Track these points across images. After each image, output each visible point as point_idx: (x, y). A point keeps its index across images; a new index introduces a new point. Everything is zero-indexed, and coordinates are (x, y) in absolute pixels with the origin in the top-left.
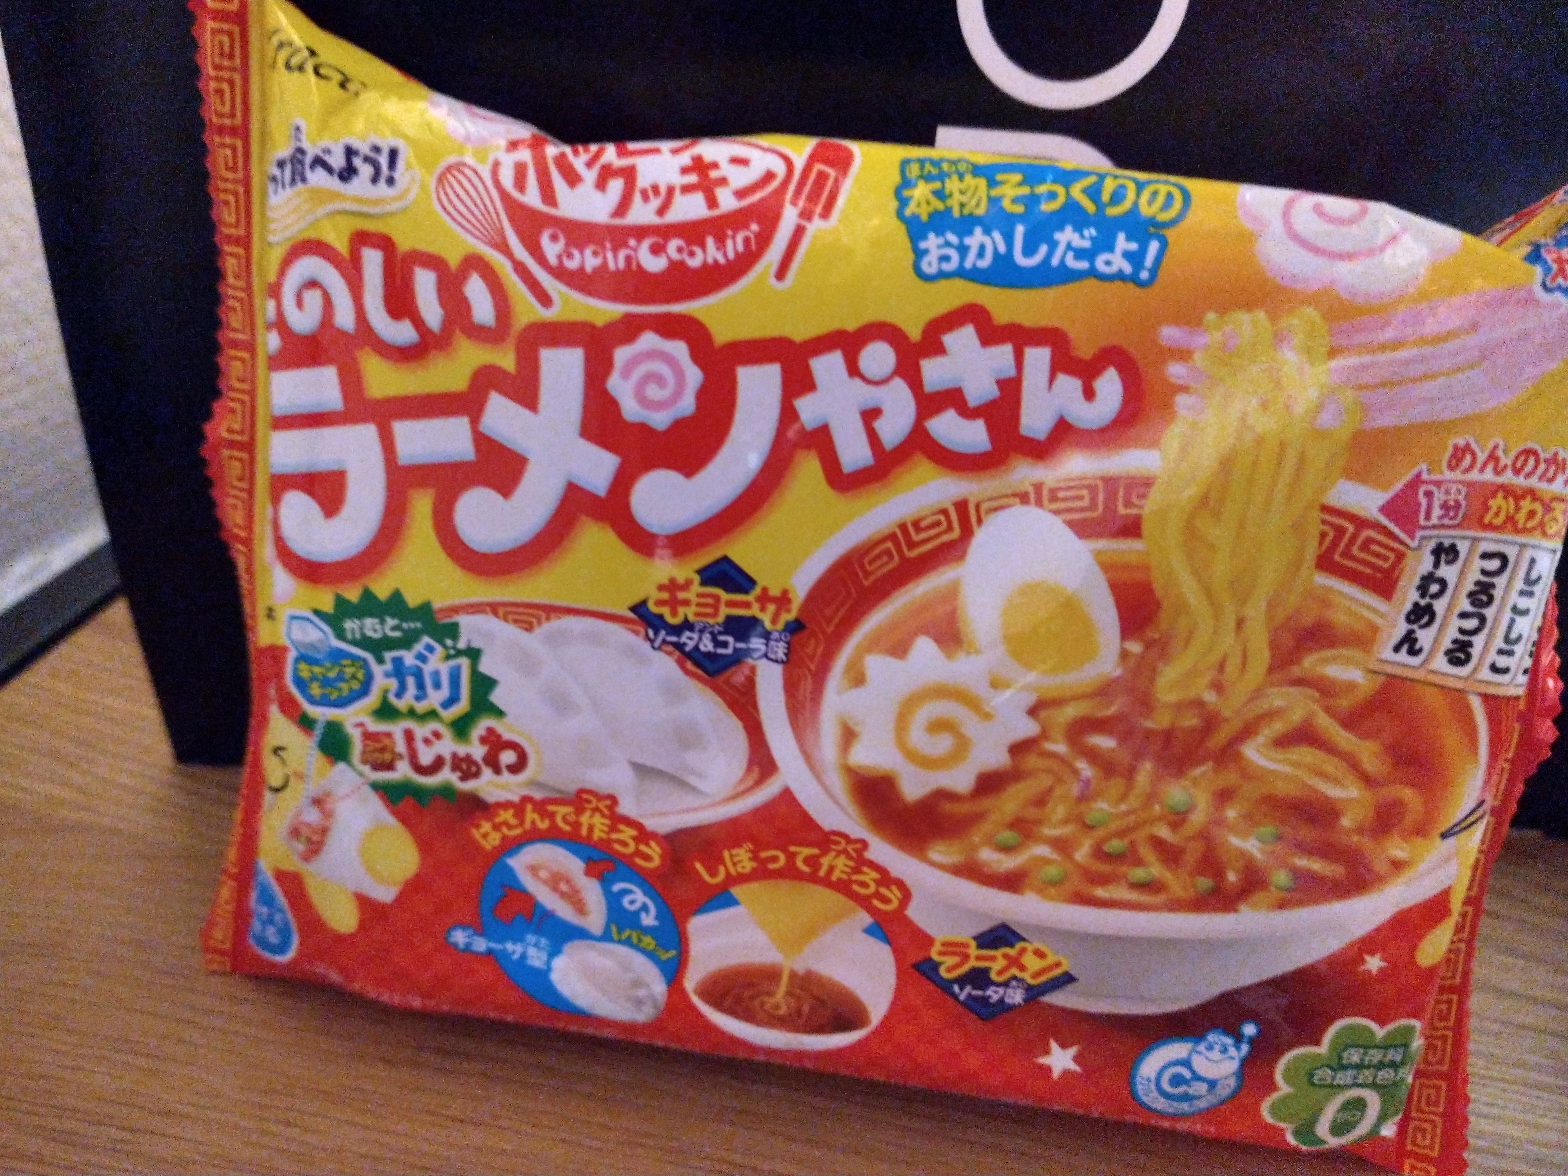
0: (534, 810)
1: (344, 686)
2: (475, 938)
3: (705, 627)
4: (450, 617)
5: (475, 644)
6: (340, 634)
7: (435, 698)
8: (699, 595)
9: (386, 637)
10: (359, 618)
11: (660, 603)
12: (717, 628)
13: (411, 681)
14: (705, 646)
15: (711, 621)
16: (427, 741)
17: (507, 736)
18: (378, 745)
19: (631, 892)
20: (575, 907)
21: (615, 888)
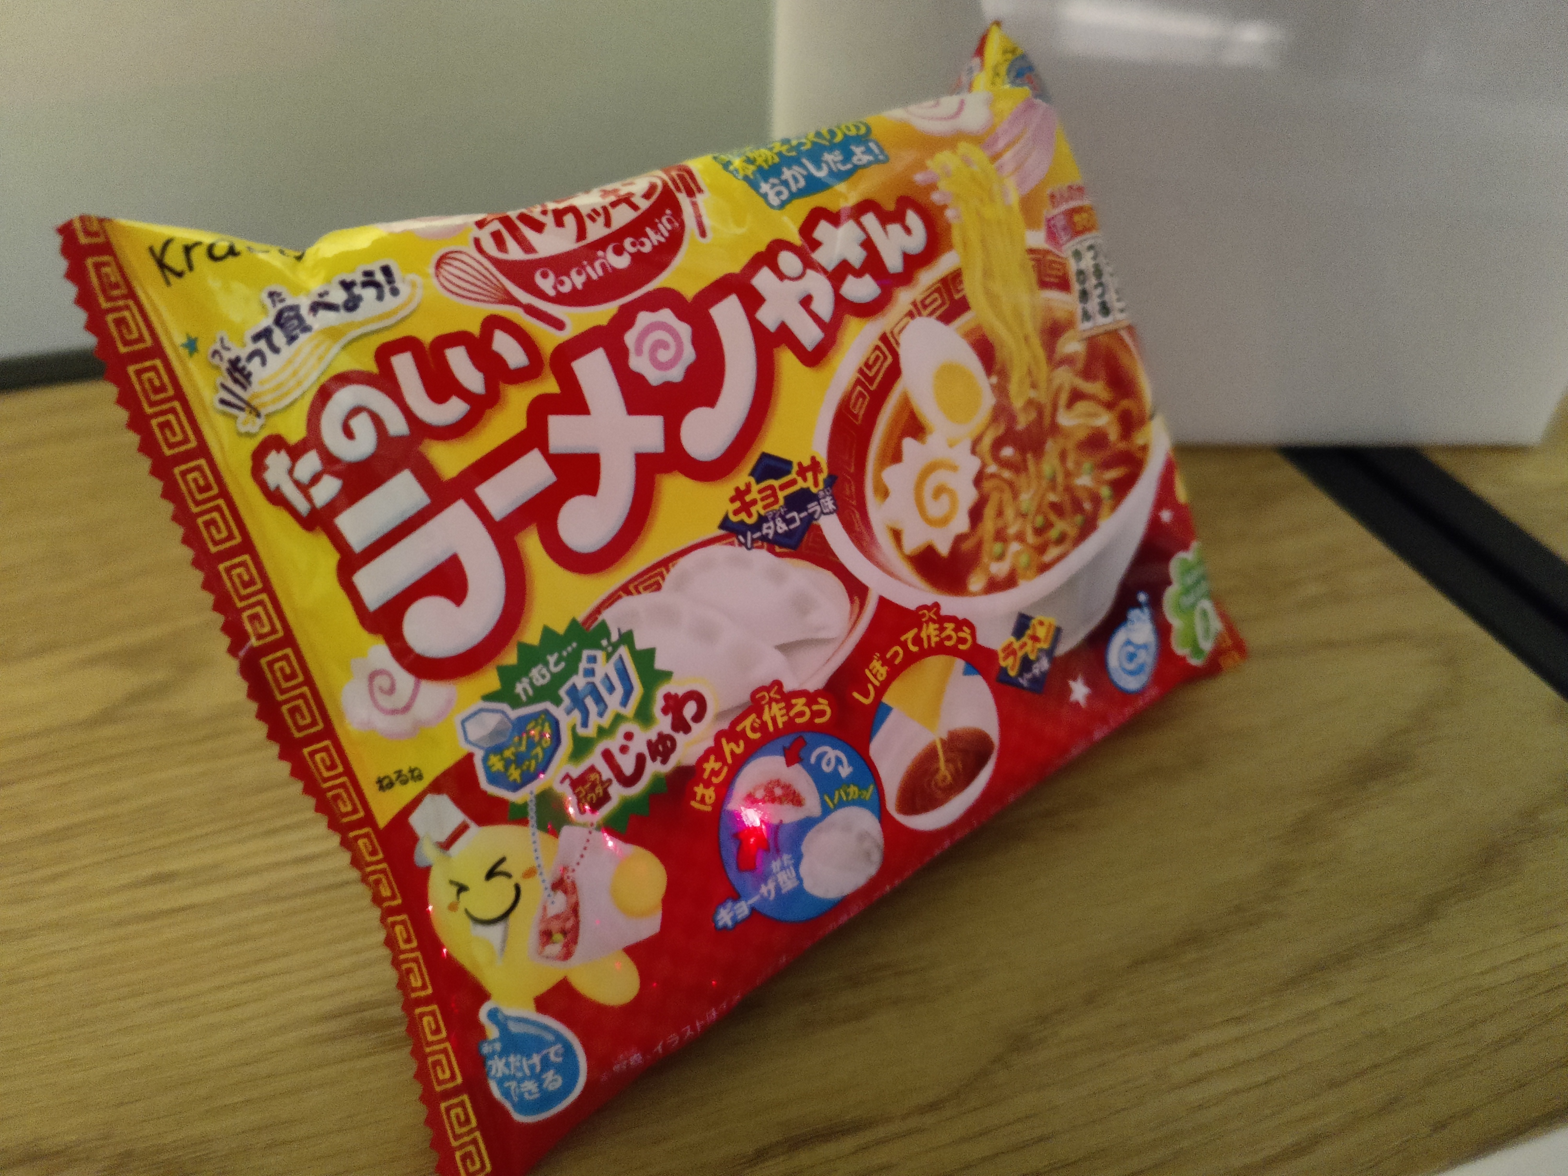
2: (736, 907)
5: (624, 630)
7: (613, 701)
8: (760, 492)
10: (526, 675)
11: (737, 512)
12: (783, 510)
13: (589, 702)
14: (781, 528)
15: (776, 507)
16: (624, 749)
17: (681, 692)
19: (825, 753)
20: (795, 802)
21: (813, 760)
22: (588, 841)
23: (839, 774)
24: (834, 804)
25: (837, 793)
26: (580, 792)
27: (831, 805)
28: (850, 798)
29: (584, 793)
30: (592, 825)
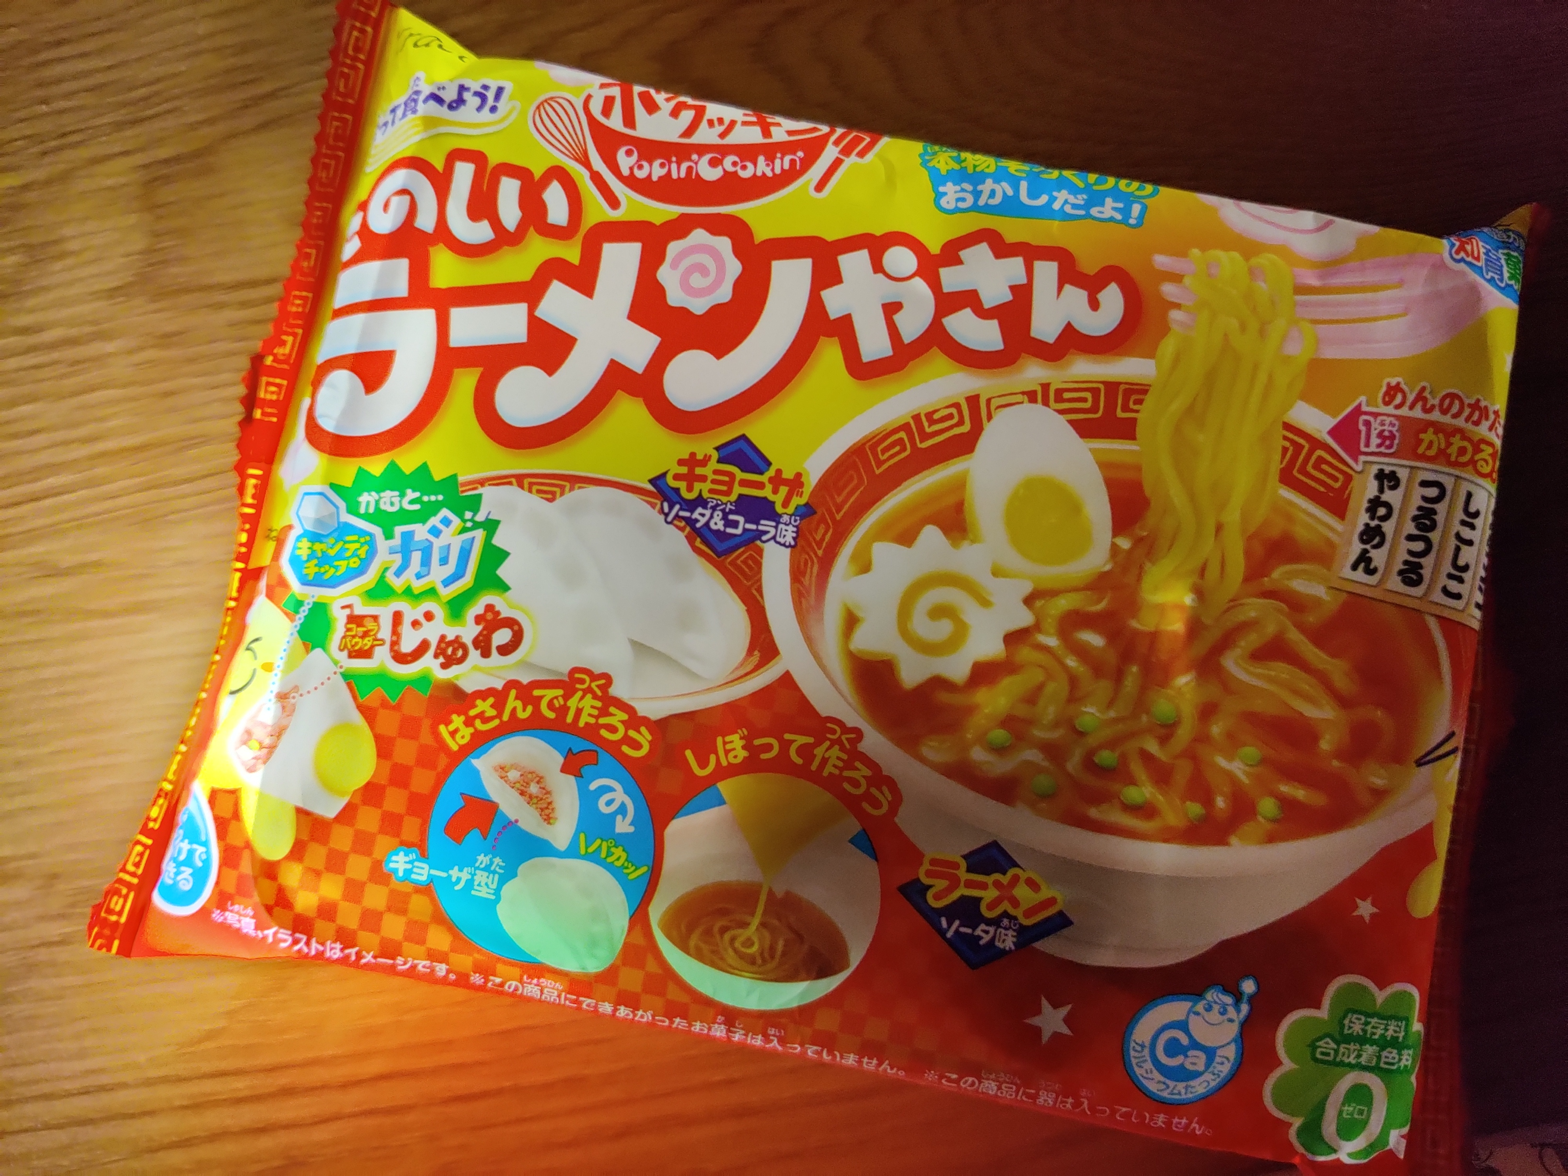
0: (517, 698)
1: (342, 564)
2: (417, 864)
3: (718, 505)
4: (475, 489)
5: (492, 516)
6: (353, 508)
7: (437, 574)
8: (718, 472)
9: (402, 511)
10: (377, 491)
11: (678, 477)
12: (729, 507)
13: (416, 557)
14: (716, 523)
15: (724, 499)
16: (415, 624)
17: (505, 613)
18: (361, 630)
19: (610, 789)
20: (543, 813)
21: (593, 786)
22: (329, 679)
23: (614, 824)
24: (586, 851)
25: (598, 842)
26: (351, 630)
27: (583, 850)
28: (609, 859)
29: (354, 633)
30: (341, 667)
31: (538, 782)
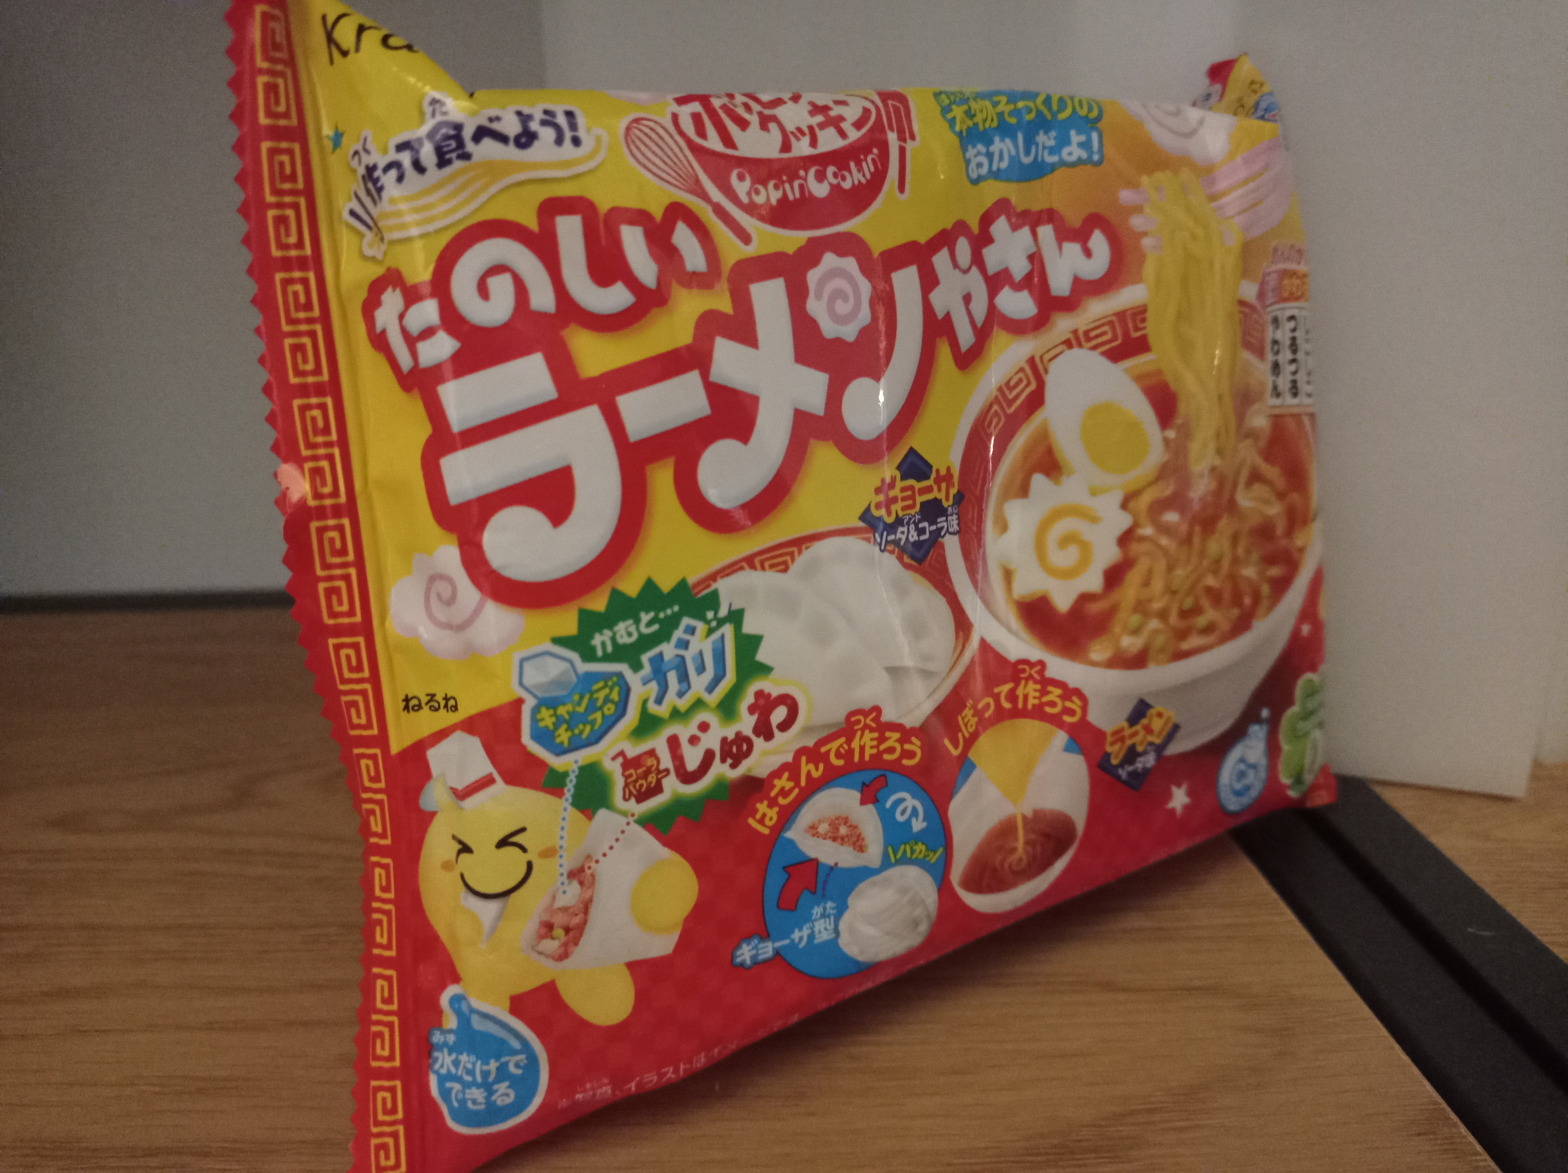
0: (808, 762)
1: (598, 716)
2: (761, 946)
3: (910, 519)
4: (708, 586)
5: (735, 607)
6: (589, 655)
7: (699, 683)
8: (903, 490)
9: (641, 636)
10: (611, 625)
11: (878, 506)
12: (917, 517)
13: (672, 677)
14: (912, 536)
15: (912, 512)
16: (694, 740)
17: (775, 692)
18: (640, 771)
19: (902, 800)
20: (856, 846)
21: (888, 805)
22: (623, 832)
23: (911, 827)
24: (896, 859)
25: (902, 847)
26: (631, 775)
27: (893, 860)
28: (914, 856)
29: (634, 777)
30: (633, 815)
31: (845, 824)
